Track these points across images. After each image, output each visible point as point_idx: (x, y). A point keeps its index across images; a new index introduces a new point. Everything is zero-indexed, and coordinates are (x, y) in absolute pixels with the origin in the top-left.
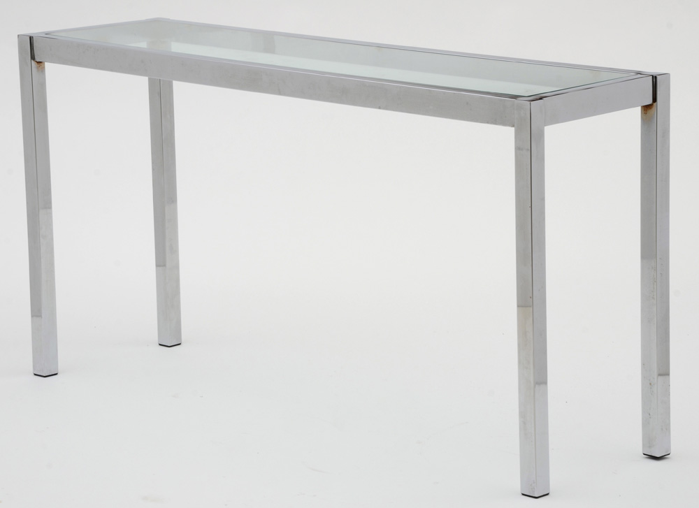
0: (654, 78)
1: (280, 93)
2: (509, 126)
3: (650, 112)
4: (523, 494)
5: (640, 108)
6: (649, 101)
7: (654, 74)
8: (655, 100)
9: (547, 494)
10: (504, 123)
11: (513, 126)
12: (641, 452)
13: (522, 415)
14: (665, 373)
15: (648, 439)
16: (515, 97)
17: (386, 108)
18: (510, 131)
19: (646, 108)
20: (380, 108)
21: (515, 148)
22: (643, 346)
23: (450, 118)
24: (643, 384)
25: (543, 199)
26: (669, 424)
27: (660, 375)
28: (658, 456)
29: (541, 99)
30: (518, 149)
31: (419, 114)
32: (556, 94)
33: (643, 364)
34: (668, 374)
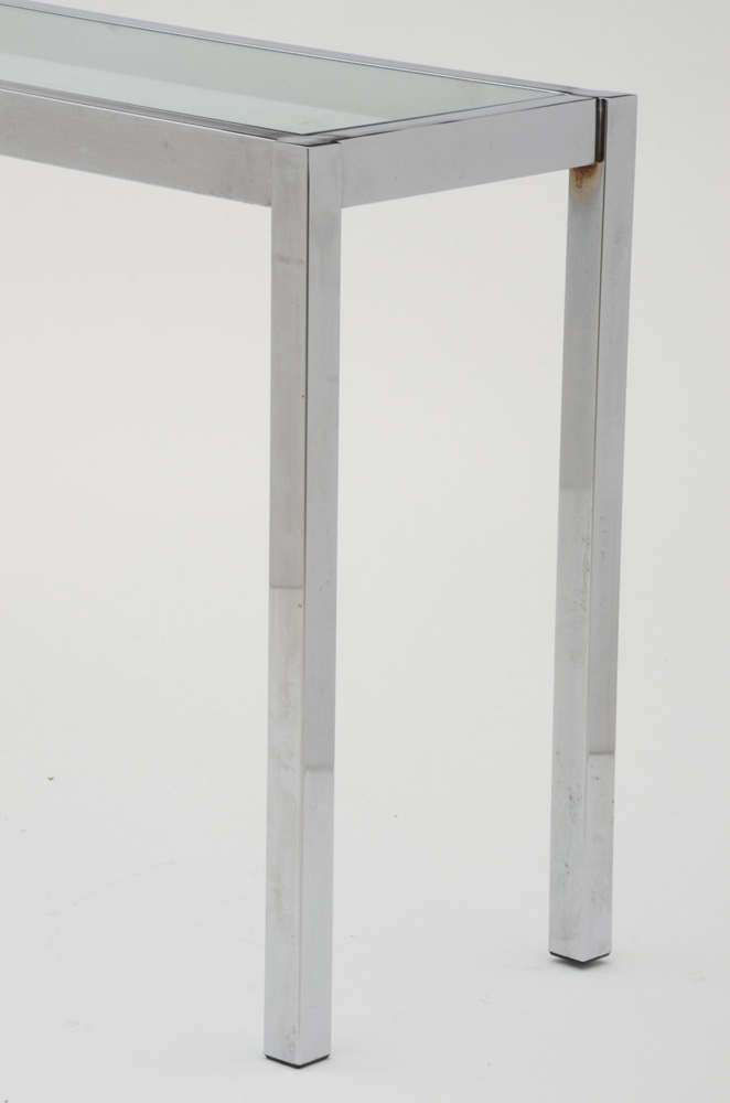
0: (602, 105)
2: (259, 202)
3: (590, 183)
4: (269, 1058)
5: (568, 171)
6: (589, 158)
7: (601, 96)
8: (600, 154)
9: (325, 1058)
10: (248, 197)
11: (269, 204)
12: (545, 948)
13: (274, 873)
14: (604, 749)
15: (562, 922)
16: (274, 135)
18: (262, 216)
19: (581, 174)
21: (273, 257)
23: (126, 178)
24: (554, 796)
25: (334, 380)
26: (609, 888)
27: (592, 753)
28: (583, 959)
29: (334, 142)
30: (279, 258)
32: (372, 132)
33: (557, 753)
34: (610, 752)
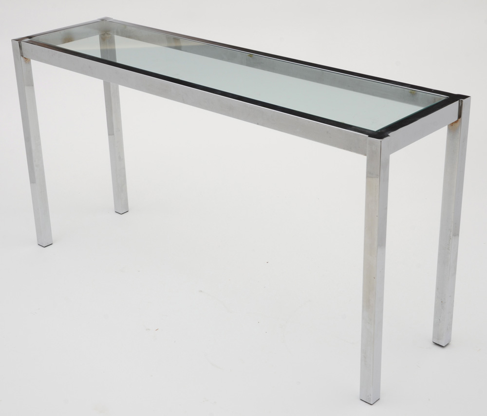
0: (461, 102)
1: (184, 101)
3: (455, 125)
4: (361, 400)
6: (456, 118)
8: (460, 116)
9: (378, 399)
10: (357, 152)
11: (365, 155)
12: (431, 341)
13: (364, 352)
15: (437, 333)
17: (263, 125)
20: (258, 124)
21: (367, 172)
22: (438, 277)
24: (436, 301)
25: (386, 208)
26: (451, 324)
28: (444, 346)
30: (369, 173)
31: (288, 133)
33: (437, 289)
